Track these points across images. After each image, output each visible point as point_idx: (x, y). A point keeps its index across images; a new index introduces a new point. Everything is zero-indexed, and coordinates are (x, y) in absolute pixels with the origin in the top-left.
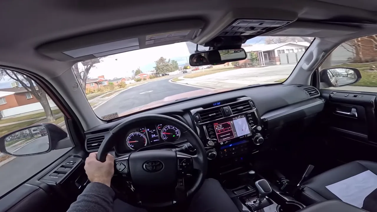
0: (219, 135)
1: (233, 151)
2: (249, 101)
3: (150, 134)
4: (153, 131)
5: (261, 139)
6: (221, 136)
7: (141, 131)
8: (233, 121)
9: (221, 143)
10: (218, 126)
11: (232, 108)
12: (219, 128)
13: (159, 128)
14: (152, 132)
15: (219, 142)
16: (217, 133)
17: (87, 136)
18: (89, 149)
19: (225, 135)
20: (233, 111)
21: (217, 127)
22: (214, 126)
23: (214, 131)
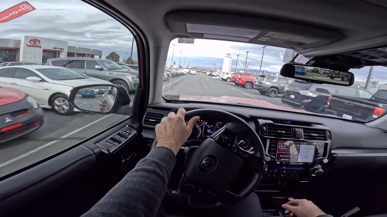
0: (279, 154)
1: (283, 173)
2: (327, 131)
3: (206, 128)
4: (210, 126)
5: (321, 171)
6: (281, 156)
7: (199, 122)
8: (301, 145)
9: (277, 162)
10: (282, 145)
11: (304, 132)
12: (282, 147)
13: (218, 126)
14: (208, 127)
15: (276, 160)
16: (278, 151)
17: (148, 109)
18: (144, 123)
19: (285, 156)
20: (305, 135)
21: (280, 146)
22: (278, 143)
23: (276, 148)
